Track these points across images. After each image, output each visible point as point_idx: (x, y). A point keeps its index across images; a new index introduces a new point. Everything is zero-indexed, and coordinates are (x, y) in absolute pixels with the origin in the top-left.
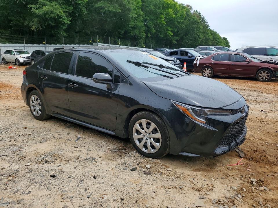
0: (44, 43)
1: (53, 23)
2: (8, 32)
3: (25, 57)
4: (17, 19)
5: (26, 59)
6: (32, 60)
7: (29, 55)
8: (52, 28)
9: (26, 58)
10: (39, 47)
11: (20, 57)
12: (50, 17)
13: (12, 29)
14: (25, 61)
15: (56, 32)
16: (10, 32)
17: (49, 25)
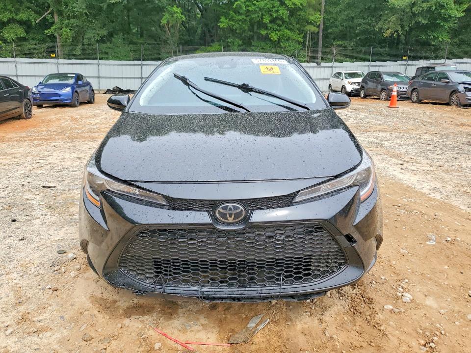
0: (404, 58)
1: (425, 19)
2: (352, 43)
3: (355, 83)
4: (367, 21)
5: (356, 86)
6: (362, 87)
7: (360, 80)
8: (424, 28)
9: (357, 84)
10: (394, 65)
11: (349, 82)
12: (421, 9)
13: (358, 38)
14: (355, 90)
15: (429, 36)
16: (355, 43)
17: (417, 23)
